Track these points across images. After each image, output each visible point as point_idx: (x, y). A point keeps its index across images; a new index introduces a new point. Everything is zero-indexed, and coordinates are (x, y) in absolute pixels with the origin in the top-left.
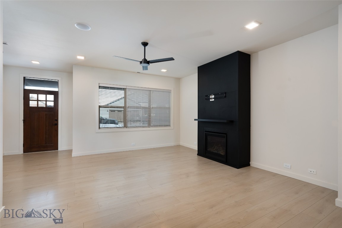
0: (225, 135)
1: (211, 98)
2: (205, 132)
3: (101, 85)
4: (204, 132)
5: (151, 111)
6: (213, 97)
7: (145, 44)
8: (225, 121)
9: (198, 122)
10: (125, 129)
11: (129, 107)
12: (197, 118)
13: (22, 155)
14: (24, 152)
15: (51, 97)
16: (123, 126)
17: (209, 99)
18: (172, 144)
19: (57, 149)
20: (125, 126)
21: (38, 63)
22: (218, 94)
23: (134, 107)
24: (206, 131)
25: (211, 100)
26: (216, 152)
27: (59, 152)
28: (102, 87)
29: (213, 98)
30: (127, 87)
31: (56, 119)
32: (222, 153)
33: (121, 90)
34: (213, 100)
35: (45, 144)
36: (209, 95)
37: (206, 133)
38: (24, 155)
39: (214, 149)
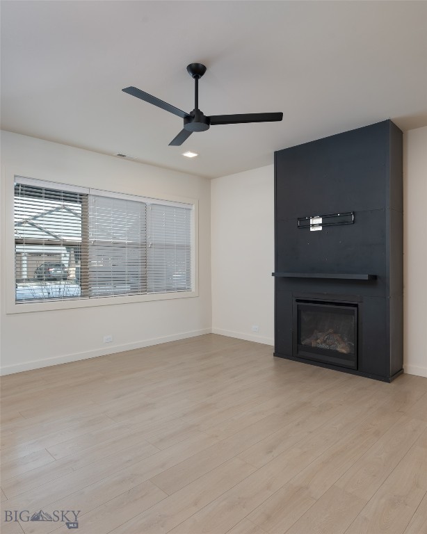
0: (356, 308)
1: (313, 225)
3: (20, 182)
4: (294, 302)
5: (147, 255)
6: (320, 221)
7: (197, 71)
8: (366, 277)
11: (95, 244)
16: (80, 292)
17: (309, 226)
18: (194, 331)
20: (86, 293)
22: (334, 216)
23: (107, 245)
24: (298, 301)
25: (312, 229)
26: (324, 346)
28: (22, 186)
29: (320, 225)
30: (92, 192)
32: (343, 348)
34: (320, 228)
36: (309, 218)
37: (299, 303)
39: (319, 341)
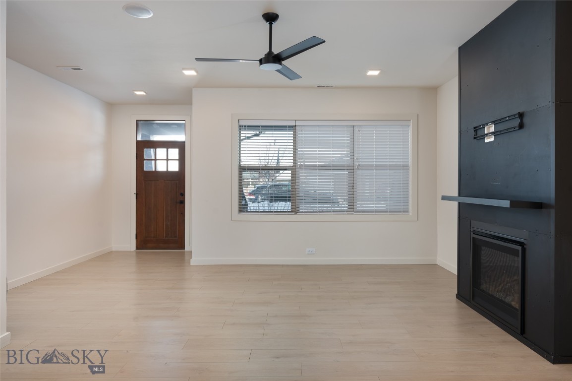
0: (519, 248)
1: (487, 135)
2: (473, 235)
3: (242, 123)
4: (472, 233)
5: (354, 176)
6: (492, 129)
7: (270, 18)
9: (460, 205)
10: (293, 217)
11: (303, 168)
12: (455, 193)
13: (135, 253)
14: (137, 248)
15: (174, 153)
16: (290, 208)
17: (484, 136)
19: (183, 248)
20: (295, 210)
21: (142, 93)
22: (502, 121)
25: (486, 141)
26: (500, 295)
27: (186, 253)
28: (245, 126)
29: (492, 133)
30: (298, 123)
31: (182, 192)
32: (514, 301)
33: (286, 130)
34: (492, 139)
35: (166, 237)
36: (483, 125)
37: (475, 236)
38: (137, 253)
